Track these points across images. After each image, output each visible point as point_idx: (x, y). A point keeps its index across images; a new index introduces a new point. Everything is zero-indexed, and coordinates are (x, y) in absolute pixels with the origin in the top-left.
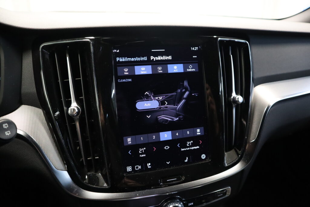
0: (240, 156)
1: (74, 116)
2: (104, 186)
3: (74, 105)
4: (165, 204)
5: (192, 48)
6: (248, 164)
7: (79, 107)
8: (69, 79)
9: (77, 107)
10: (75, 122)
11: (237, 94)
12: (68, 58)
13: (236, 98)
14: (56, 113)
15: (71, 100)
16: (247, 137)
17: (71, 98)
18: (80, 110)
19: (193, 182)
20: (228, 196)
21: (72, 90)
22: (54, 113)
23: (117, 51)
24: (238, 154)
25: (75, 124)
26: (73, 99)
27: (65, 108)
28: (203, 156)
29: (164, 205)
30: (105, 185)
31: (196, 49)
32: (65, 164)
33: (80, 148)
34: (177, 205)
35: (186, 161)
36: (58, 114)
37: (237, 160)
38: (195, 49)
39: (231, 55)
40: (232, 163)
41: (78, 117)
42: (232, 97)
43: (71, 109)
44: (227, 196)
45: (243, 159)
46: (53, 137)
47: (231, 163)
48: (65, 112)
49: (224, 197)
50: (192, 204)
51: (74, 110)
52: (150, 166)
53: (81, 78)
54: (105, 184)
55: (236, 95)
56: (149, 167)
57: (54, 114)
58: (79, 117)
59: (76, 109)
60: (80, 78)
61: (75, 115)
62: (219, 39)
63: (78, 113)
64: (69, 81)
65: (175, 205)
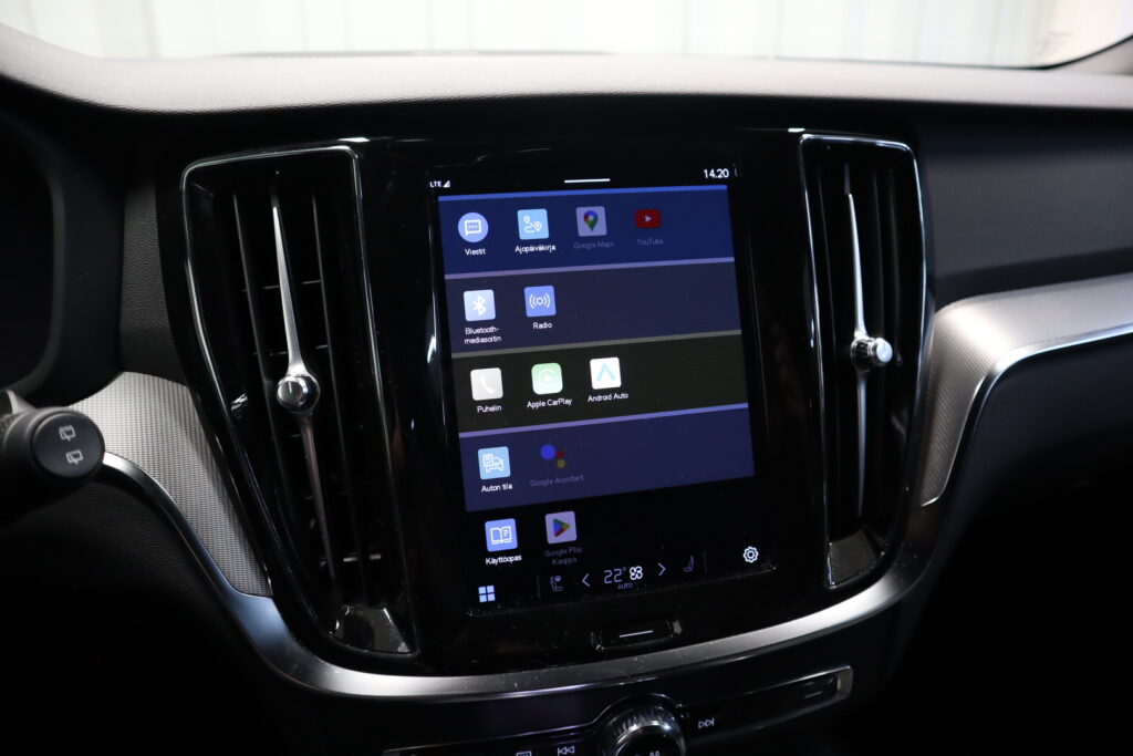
0: (883, 553)
1: (295, 408)
2: (400, 650)
3: (297, 371)
4: (615, 719)
5: (709, 172)
6: (915, 584)
7: (314, 380)
8: (278, 283)
9: (307, 379)
10: (299, 432)
11: (871, 332)
12: (275, 210)
13: (866, 345)
14: (236, 401)
15: (287, 356)
16: (912, 488)
17: (286, 350)
18: (319, 389)
19: (711, 643)
20: (843, 697)
21: (290, 319)
22: (230, 398)
23: (443, 184)
24: (877, 550)
25: (300, 439)
26: (294, 350)
27: (266, 382)
28: (751, 555)
29: (611, 723)
30: (403, 648)
31: (720, 176)
32: (264, 575)
33: (317, 525)
34: (655, 723)
35: (690, 569)
36: (243, 403)
37: (872, 567)
38: (717, 174)
39: (850, 196)
40: (854, 579)
41: (311, 414)
42: (854, 344)
43: (287, 383)
44: (837, 698)
45: (895, 564)
46: (226, 482)
47: (850, 578)
48: (267, 395)
49: (826, 704)
50: (712, 722)
51: (296, 386)
52: (558, 584)
53: (322, 281)
54: (403, 644)
55: (867, 338)
56: (555, 589)
57: (229, 404)
58: (314, 411)
59: (302, 383)
60: (319, 278)
61: (301, 403)
62: (806, 136)
63: (310, 397)
64: (279, 289)
65: (646, 724)
